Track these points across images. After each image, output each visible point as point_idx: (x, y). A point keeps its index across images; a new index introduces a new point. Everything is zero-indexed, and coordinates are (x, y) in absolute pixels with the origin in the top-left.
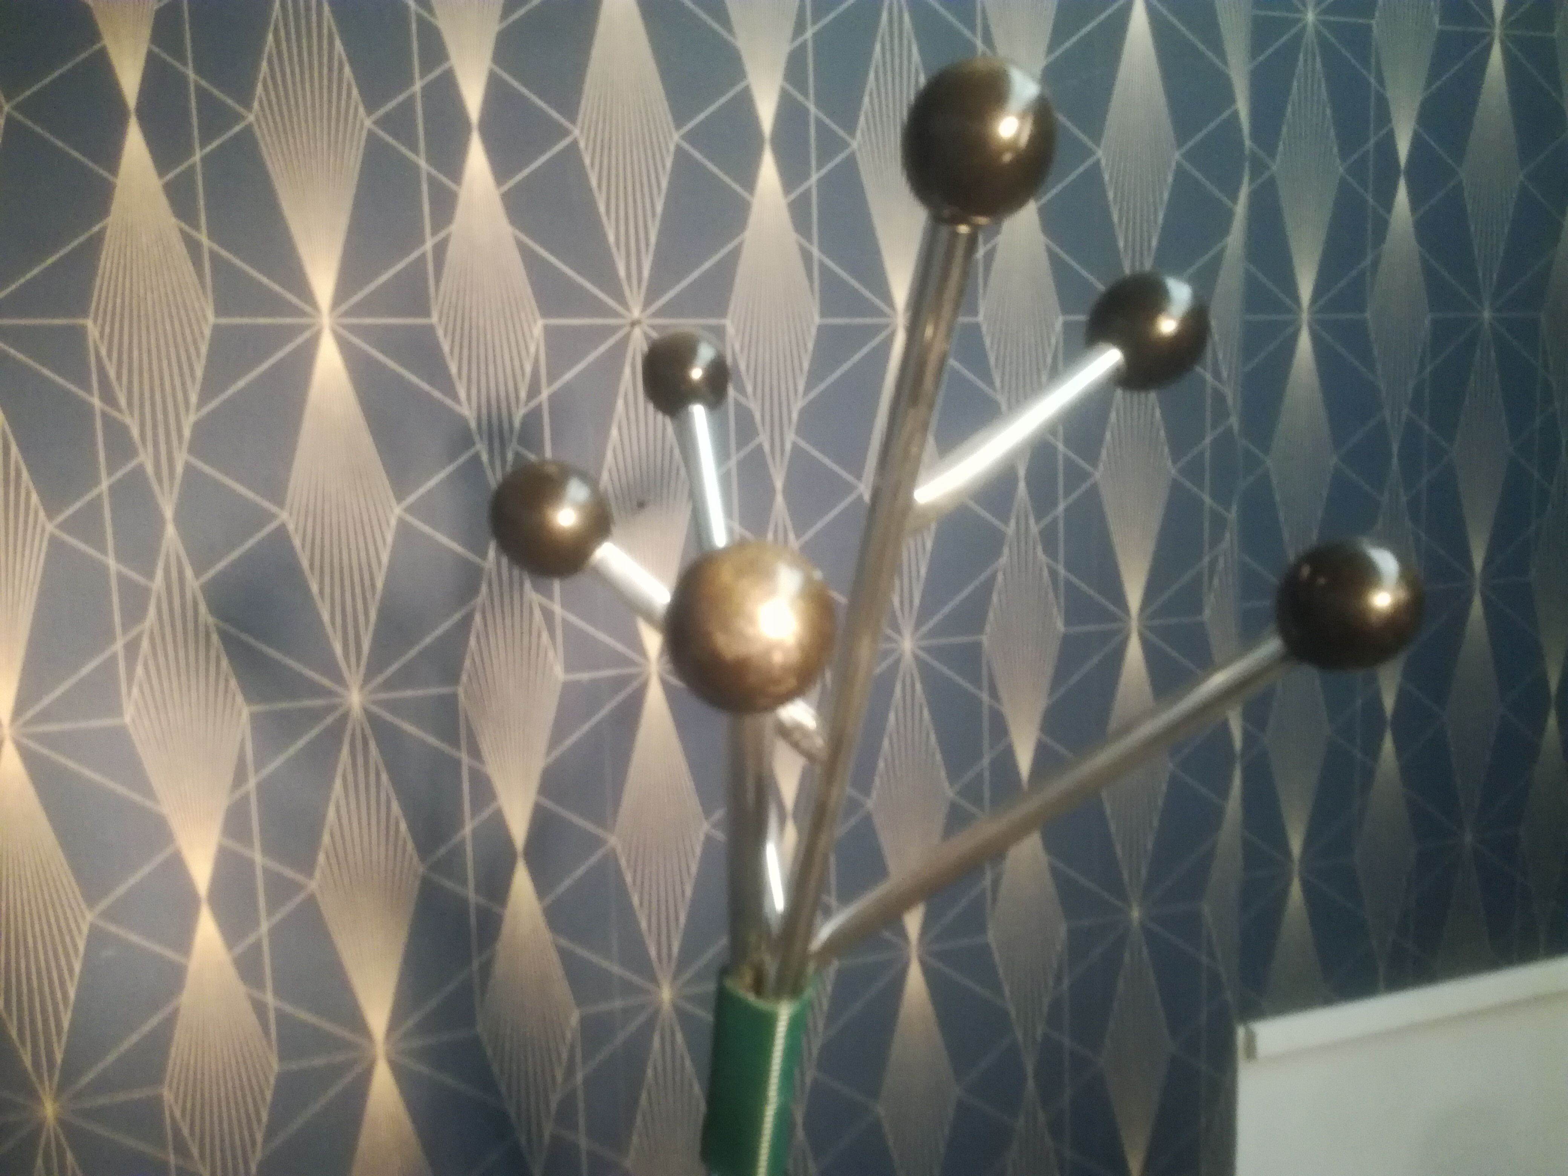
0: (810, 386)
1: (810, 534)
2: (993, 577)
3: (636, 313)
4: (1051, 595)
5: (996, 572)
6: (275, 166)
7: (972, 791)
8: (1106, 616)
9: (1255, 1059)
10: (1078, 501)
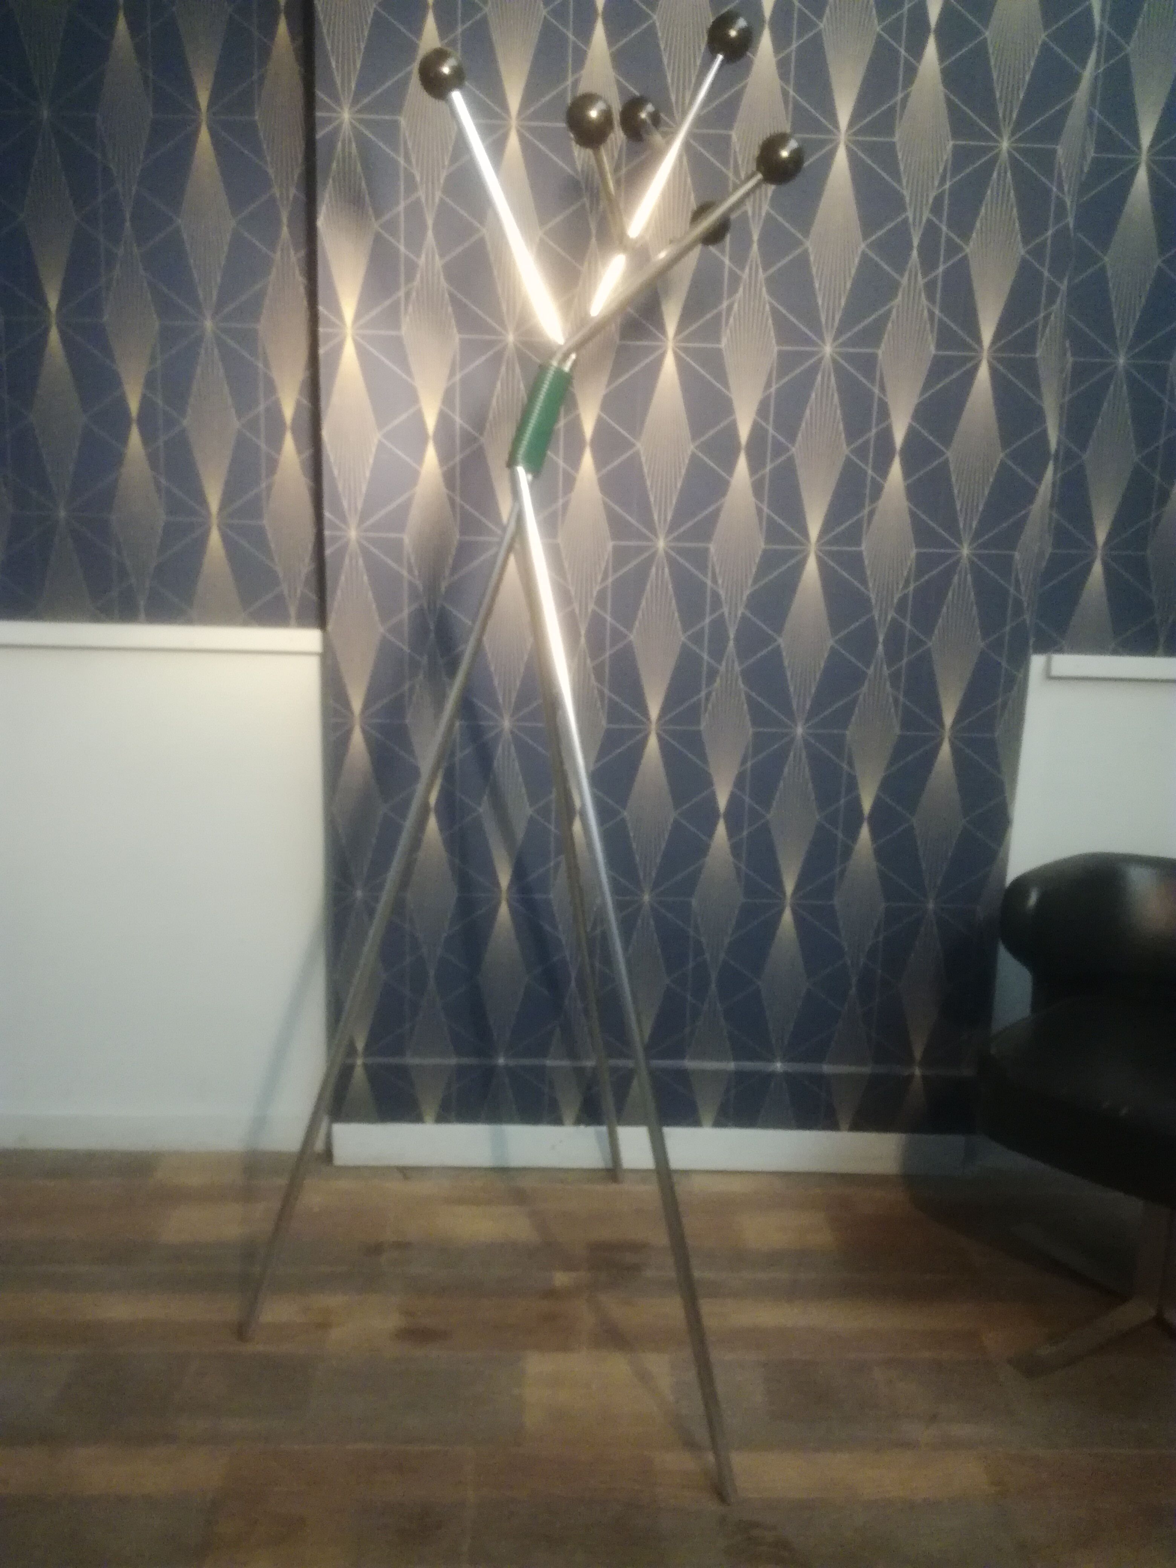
1: (772, 271)
2: (890, 311)
4: (928, 326)
5: (892, 308)
6: (495, 36)
7: (862, 452)
8: (966, 346)
9: (1049, 677)
10: (953, 266)
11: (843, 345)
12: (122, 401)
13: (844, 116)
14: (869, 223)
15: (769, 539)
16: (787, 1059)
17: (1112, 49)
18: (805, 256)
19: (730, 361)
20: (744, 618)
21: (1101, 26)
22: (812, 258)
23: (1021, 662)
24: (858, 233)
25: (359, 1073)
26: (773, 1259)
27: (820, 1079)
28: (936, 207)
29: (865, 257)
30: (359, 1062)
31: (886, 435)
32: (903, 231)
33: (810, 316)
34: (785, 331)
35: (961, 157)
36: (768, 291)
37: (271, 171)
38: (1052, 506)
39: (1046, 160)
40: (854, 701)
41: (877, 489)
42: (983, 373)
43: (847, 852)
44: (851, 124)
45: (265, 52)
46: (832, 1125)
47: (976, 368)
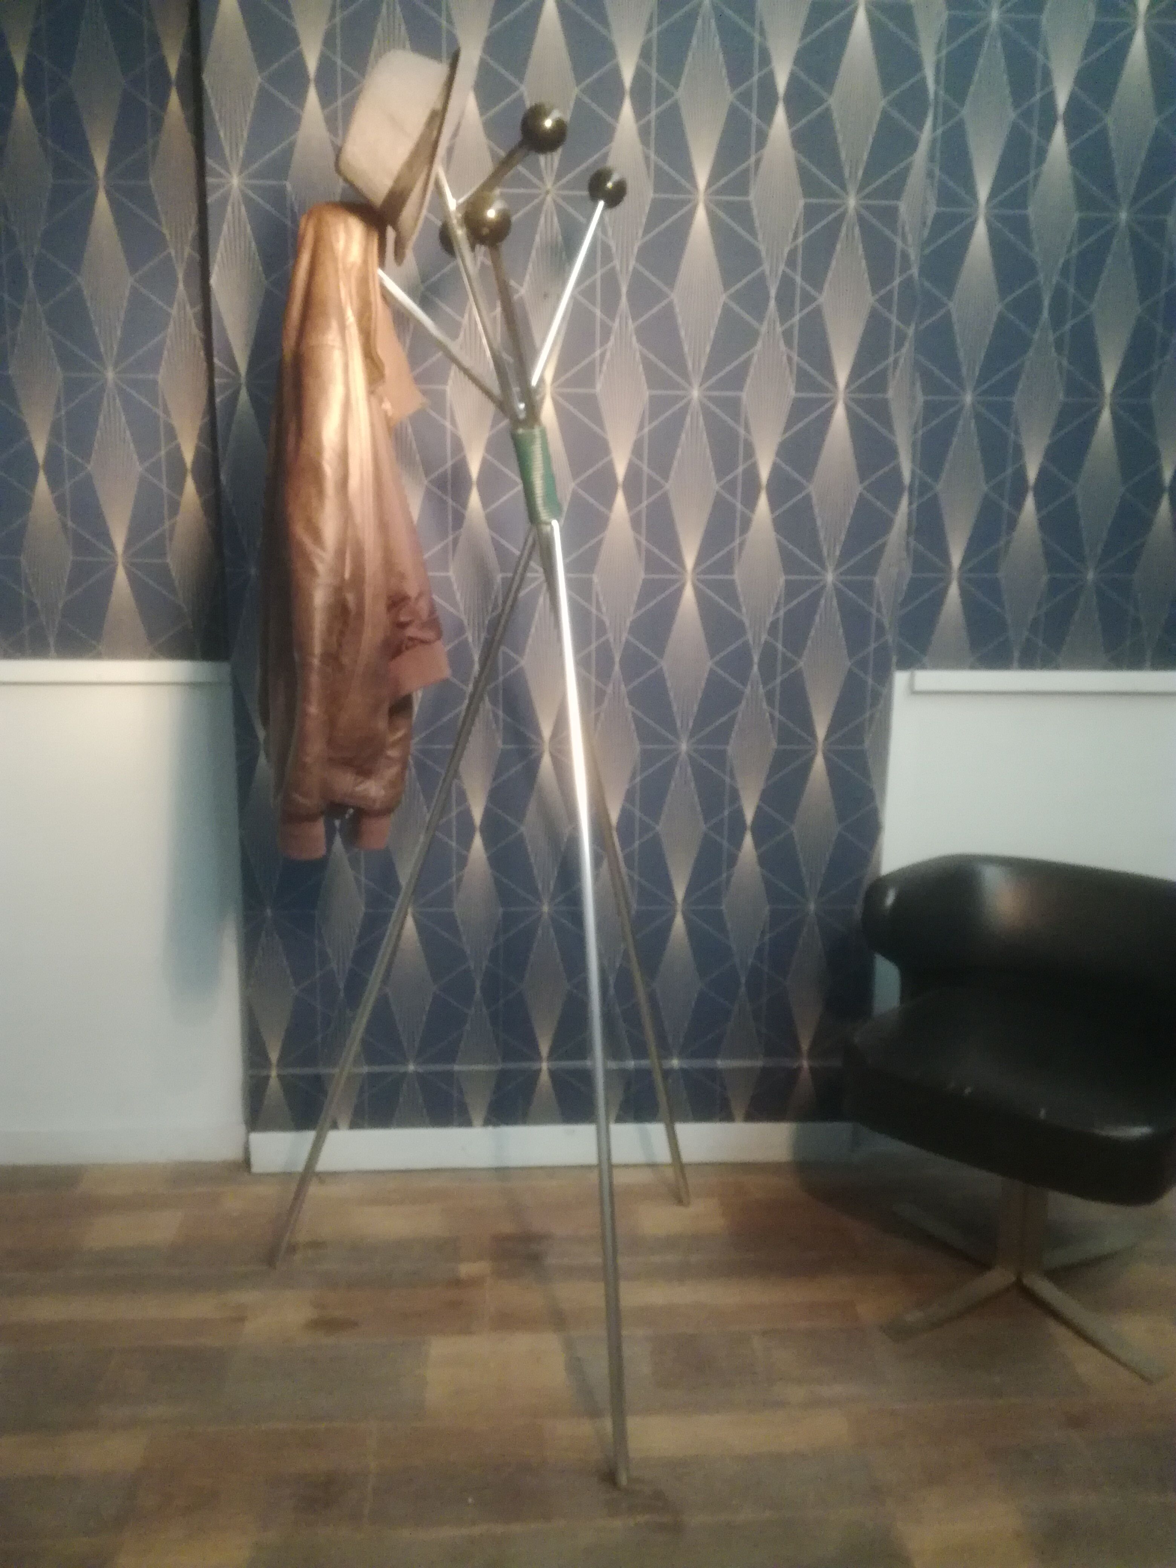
0: (646, 232)
1: (640, 321)
2: (751, 358)
3: (549, 185)
4: (787, 371)
5: (753, 354)
7: (730, 488)
8: (821, 388)
9: (914, 692)
10: (808, 314)
11: (710, 388)
12: (30, 449)
13: (702, 178)
14: (729, 275)
15: (648, 568)
16: (681, 1055)
17: (949, 112)
18: (670, 308)
19: (604, 406)
20: (627, 642)
21: (936, 94)
22: (677, 310)
23: (884, 677)
24: (718, 284)
25: (274, 1083)
26: (670, 1243)
27: (713, 1074)
28: (791, 262)
29: (726, 309)
30: (274, 1073)
31: (752, 473)
32: (761, 283)
33: (677, 362)
34: (654, 378)
35: (812, 214)
36: (638, 340)
37: (166, 231)
38: (909, 533)
39: (890, 216)
40: (733, 719)
41: (746, 523)
42: (840, 413)
43: (733, 860)
44: (710, 184)
45: (158, 122)
46: (728, 1117)
47: (831, 411)
